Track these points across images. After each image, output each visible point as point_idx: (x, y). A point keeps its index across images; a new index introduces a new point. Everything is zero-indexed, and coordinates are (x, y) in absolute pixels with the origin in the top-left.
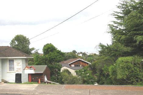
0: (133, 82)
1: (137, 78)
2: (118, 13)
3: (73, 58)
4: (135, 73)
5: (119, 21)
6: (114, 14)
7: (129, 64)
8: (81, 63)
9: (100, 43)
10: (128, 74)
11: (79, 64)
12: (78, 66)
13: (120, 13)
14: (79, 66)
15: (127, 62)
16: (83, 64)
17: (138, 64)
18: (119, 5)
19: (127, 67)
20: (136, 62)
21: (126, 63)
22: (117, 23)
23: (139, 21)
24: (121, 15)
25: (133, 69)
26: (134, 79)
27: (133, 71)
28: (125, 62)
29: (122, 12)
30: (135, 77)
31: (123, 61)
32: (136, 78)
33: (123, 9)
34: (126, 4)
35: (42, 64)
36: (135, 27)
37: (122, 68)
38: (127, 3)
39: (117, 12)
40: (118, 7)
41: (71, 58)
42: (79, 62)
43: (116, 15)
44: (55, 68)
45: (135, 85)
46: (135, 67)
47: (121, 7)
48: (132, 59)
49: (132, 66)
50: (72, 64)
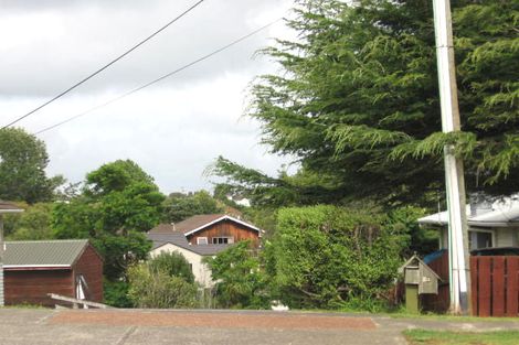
0: (329, 297)
1: (343, 283)
2: (294, 46)
3: (205, 213)
4: (337, 264)
5: (290, 76)
6: (275, 50)
7: (312, 233)
8: (232, 229)
9: (221, 158)
10: (312, 270)
11: (225, 235)
12: (220, 241)
13: (298, 45)
14: (226, 241)
15: (307, 225)
16: (239, 236)
17: (347, 231)
18: (294, 17)
19: (307, 246)
20: (340, 224)
21: (304, 227)
22: (284, 84)
23: (346, 77)
24: (302, 54)
25: (327, 251)
26: (332, 287)
27: (326, 260)
28: (297, 226)
29: (305, 42)
30: (337, 281)
31: (291, 223)
32: (339, 285)
33: (308, 33)
34: (318, 13)
35: (80, 233)
36: (336, 96)
37: (291, 245)
38: (321, 10)
39: (287, 43)
40: (292, 24)
41: (198, 214)
42: (224, 226)
43: (282, 54)
44: (127, 248)
45: (335, 308)
46: (335, 242)
47: (299, 23)
48: (326, 213)
49: (324, 239)
50: (198, 233)
